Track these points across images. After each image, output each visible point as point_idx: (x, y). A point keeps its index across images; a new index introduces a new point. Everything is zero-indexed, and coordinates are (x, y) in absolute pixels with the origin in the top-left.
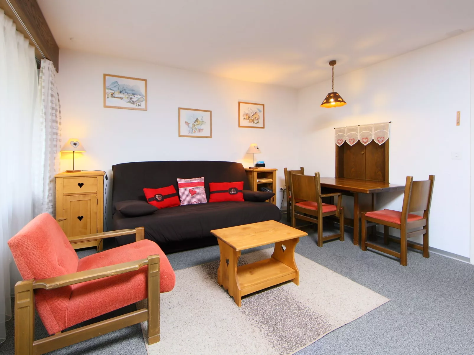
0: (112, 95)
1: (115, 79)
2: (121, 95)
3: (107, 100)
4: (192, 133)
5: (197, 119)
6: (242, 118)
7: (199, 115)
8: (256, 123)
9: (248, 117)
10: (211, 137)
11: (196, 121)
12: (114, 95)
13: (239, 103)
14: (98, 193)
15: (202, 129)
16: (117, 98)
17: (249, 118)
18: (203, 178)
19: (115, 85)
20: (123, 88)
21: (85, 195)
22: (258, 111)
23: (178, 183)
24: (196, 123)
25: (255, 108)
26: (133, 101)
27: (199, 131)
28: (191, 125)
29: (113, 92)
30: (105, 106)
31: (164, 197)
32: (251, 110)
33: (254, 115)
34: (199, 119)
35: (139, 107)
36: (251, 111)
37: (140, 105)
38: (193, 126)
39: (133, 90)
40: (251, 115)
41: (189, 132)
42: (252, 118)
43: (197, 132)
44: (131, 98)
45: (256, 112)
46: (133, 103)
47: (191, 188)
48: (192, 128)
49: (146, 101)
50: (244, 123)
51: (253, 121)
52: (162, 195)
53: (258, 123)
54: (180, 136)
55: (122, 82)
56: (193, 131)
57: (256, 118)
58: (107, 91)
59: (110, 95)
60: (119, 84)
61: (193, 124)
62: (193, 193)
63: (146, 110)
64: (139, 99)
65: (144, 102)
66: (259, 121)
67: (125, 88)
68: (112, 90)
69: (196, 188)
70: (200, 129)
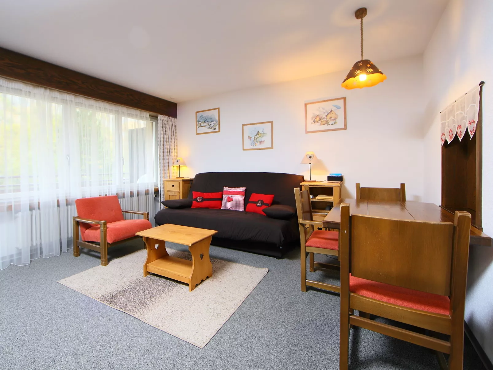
0: (200, 126)
1: (201, 113)
2: (205, 124)
3: (198, 129)
4: (254, 146)
5: (258, 132)
6: (309, 121)
7: (260, 128)
8: (332, 124)
9: (318, 119)
10: (272, 148)
11: (257, 134)
12: (201, 125)
13: (306, 105)
14: (180, 192)
15: (264, 141)
16: (203, 126)
17: (320, 119)
18: (244, 188)
19: (201, 118)
20: (206, 118)
21: (175, 192)
22: (334, 108)
23: (224, 190)
24: (257, 136)
25: (328, 106)
26: (211, 127)
27: (260, 143)
28: (253, 139)
29: (200, 123)
30: (197, 134)
31: (203, 200)
32: (323, 109)
33: (327, 115)
34: (261, 131)
35: (215, 131)
36: (324, 111)
37: (216, 129)
38: (254, 139)
39: (211, 119)
40: (324, 116)
41: (252, 145)
42: (325, 119)
43: (258, 144)
44: (210, 125)
45: (332, 110)
46: (211, 128)
47: (230, 196)
48: (254, 141)
49: (219, 125)
50: (313, 127)
51: (327, 123)
52: (203, 198)
53: (335, 123)
54: (244, 150)
55: (205, 114)
56: (255, 144)
57: (331, 118)
58: (198, 123)
59: (199, 126)
60: (204, 116)
61: (255, 137)
62: (230, 200)
63: (219, 131)
64: (215, 124)
65: (218, 126)
66: (337, 120)
67: (207, 118)
68: (200, 122)
69: (233, 196)
70: (261, 141)
